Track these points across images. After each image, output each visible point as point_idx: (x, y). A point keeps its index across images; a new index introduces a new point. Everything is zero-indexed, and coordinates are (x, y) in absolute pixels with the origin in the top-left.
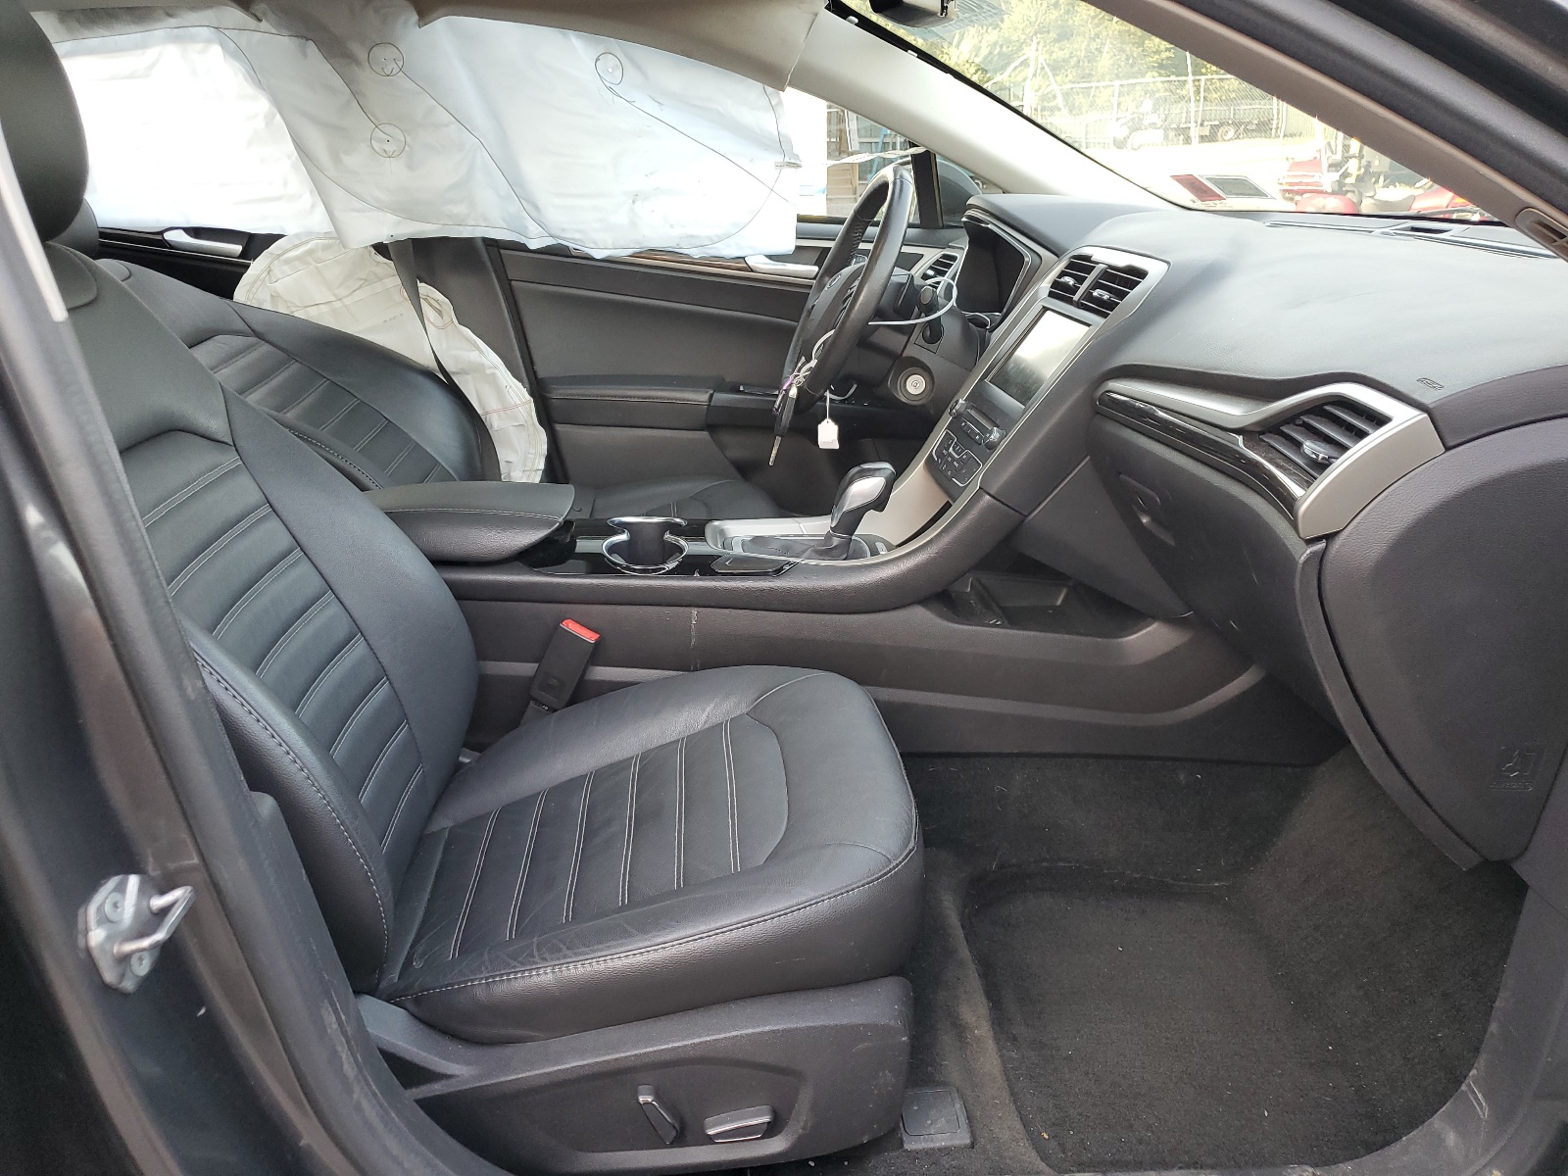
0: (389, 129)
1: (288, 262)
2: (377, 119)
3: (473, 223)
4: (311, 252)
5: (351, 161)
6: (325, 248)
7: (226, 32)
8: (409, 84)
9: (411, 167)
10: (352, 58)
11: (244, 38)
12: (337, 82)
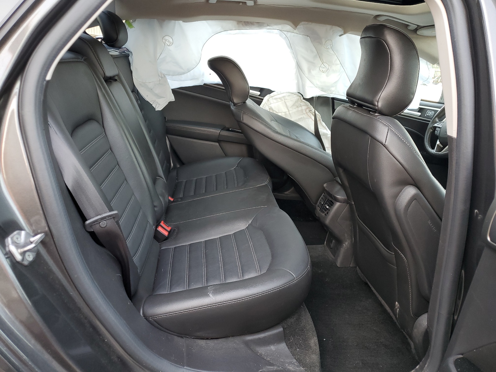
0: (325, 64)
1: (276, 99)
2: (323, 61)
3: (334, 93)
4: (284, 97)
5: (314, 72)
6: (289, 96)
7: (283, 32)
8: (332, 52)
9: (327, 76)
10: (320, 43)
11: (289, 34)
12: (314, 49)
